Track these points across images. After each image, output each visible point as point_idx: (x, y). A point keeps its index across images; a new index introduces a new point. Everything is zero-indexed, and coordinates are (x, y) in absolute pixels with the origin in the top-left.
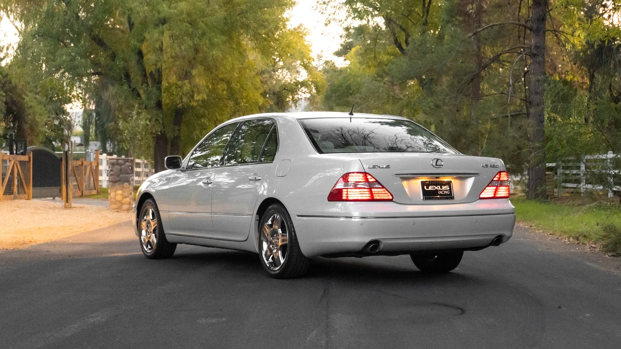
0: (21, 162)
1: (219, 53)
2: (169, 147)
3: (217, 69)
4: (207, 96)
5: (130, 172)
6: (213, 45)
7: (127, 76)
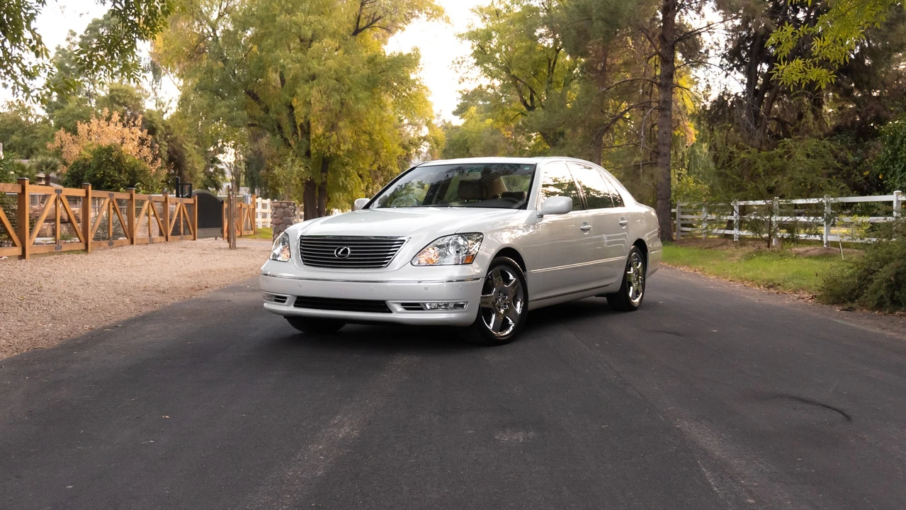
0: (187, 205)
1: (363, 107)
2: (317, 192)
3: (361, 121)
4: (353, 146)
5: (293, 214)
6: (357, 99)
7: (280, 128)
